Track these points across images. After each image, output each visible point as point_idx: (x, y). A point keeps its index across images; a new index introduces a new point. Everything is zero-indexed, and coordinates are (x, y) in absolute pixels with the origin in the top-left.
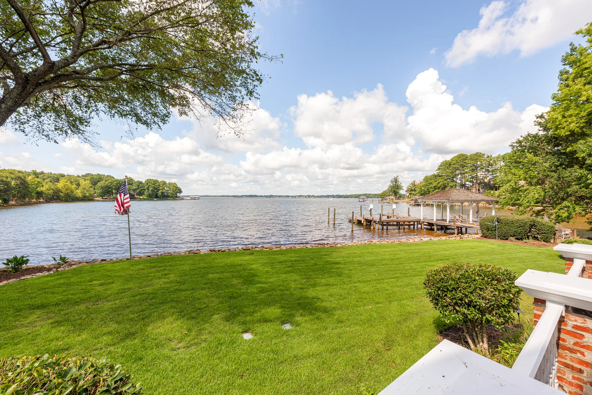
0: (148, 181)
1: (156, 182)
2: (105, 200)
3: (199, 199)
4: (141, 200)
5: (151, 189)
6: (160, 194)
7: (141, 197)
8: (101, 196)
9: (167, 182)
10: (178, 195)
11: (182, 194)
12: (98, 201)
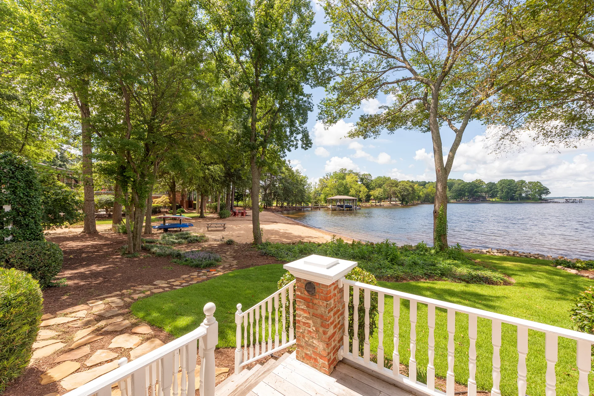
0: (502, 182)
1: (511, 182)
2: (458, 202)
3: (580, 202)
4: (493, 202)
5: (505, 190)
6: (518, 196)
7: (494, 200)
8: (455, 199)
9: (527, 182)
10: (544, 196)
11: (549, 196)
12: (453, 203)
